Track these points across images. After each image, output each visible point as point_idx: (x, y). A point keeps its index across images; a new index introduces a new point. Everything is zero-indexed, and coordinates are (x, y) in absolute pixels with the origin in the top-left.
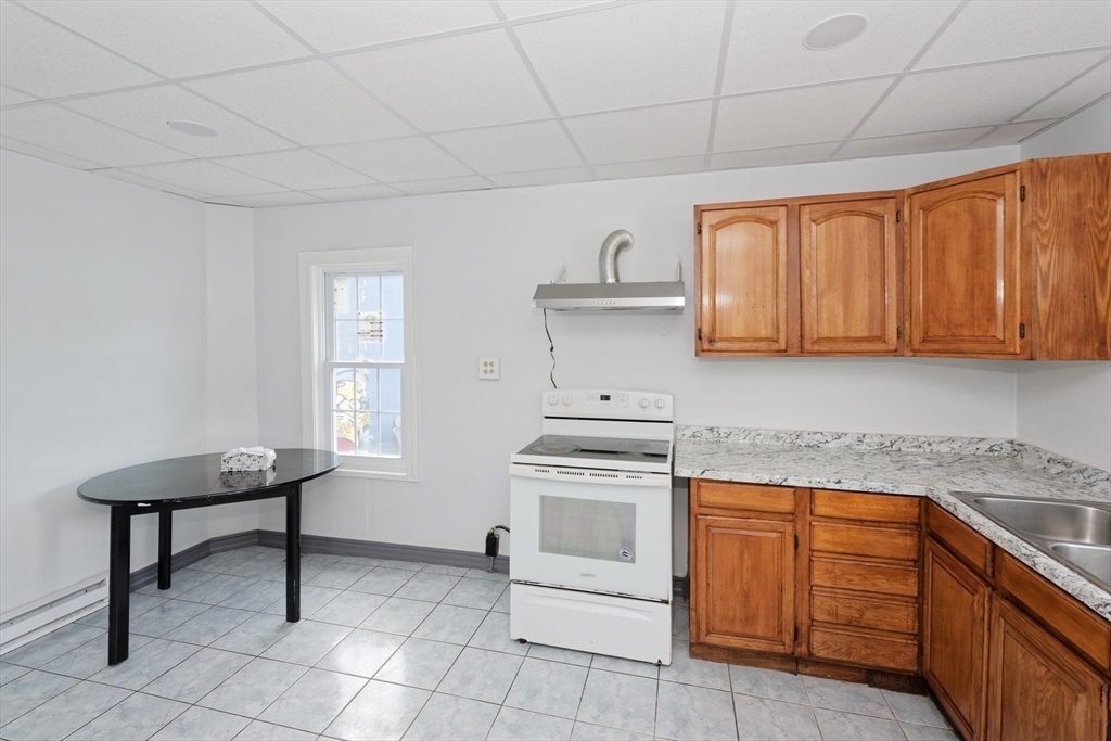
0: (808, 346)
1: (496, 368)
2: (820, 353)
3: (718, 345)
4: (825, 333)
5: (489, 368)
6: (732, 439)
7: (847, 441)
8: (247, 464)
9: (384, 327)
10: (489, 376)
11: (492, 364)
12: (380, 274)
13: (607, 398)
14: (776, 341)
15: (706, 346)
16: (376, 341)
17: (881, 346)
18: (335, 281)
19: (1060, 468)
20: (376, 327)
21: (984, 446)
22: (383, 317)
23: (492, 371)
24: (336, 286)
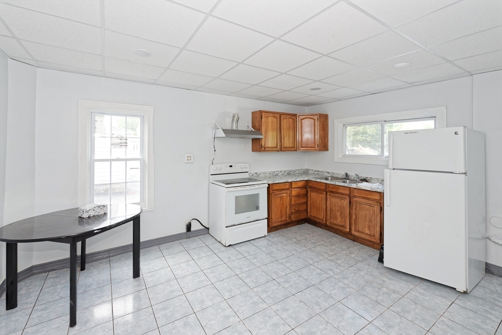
0: (283, 149)
1: (192, 158)
2: (284, 151)
3: (266, 149)
4: (285, 146)
5: (189, 158)
6: (261, 175)
7: (282, 172)
8: (98, 211)
9: (128, 141)
10: (189, 161)
11: (190, 157)
12: (126, 115)
13: (231, 166)
14: (277, 148)
15: (263, 149)
16: (123, 149)
17: (294, 149)
18: (96, 117)
19: (317, 172)
20: (124, 141)
21: (303, 171)
22: (128, 136)
23: (190, 160)
24: (96, 119)
